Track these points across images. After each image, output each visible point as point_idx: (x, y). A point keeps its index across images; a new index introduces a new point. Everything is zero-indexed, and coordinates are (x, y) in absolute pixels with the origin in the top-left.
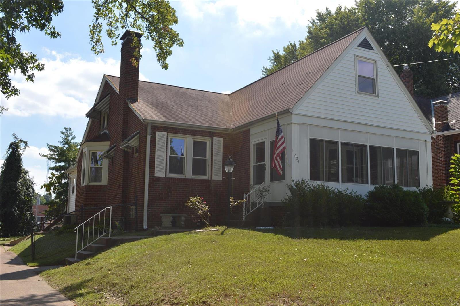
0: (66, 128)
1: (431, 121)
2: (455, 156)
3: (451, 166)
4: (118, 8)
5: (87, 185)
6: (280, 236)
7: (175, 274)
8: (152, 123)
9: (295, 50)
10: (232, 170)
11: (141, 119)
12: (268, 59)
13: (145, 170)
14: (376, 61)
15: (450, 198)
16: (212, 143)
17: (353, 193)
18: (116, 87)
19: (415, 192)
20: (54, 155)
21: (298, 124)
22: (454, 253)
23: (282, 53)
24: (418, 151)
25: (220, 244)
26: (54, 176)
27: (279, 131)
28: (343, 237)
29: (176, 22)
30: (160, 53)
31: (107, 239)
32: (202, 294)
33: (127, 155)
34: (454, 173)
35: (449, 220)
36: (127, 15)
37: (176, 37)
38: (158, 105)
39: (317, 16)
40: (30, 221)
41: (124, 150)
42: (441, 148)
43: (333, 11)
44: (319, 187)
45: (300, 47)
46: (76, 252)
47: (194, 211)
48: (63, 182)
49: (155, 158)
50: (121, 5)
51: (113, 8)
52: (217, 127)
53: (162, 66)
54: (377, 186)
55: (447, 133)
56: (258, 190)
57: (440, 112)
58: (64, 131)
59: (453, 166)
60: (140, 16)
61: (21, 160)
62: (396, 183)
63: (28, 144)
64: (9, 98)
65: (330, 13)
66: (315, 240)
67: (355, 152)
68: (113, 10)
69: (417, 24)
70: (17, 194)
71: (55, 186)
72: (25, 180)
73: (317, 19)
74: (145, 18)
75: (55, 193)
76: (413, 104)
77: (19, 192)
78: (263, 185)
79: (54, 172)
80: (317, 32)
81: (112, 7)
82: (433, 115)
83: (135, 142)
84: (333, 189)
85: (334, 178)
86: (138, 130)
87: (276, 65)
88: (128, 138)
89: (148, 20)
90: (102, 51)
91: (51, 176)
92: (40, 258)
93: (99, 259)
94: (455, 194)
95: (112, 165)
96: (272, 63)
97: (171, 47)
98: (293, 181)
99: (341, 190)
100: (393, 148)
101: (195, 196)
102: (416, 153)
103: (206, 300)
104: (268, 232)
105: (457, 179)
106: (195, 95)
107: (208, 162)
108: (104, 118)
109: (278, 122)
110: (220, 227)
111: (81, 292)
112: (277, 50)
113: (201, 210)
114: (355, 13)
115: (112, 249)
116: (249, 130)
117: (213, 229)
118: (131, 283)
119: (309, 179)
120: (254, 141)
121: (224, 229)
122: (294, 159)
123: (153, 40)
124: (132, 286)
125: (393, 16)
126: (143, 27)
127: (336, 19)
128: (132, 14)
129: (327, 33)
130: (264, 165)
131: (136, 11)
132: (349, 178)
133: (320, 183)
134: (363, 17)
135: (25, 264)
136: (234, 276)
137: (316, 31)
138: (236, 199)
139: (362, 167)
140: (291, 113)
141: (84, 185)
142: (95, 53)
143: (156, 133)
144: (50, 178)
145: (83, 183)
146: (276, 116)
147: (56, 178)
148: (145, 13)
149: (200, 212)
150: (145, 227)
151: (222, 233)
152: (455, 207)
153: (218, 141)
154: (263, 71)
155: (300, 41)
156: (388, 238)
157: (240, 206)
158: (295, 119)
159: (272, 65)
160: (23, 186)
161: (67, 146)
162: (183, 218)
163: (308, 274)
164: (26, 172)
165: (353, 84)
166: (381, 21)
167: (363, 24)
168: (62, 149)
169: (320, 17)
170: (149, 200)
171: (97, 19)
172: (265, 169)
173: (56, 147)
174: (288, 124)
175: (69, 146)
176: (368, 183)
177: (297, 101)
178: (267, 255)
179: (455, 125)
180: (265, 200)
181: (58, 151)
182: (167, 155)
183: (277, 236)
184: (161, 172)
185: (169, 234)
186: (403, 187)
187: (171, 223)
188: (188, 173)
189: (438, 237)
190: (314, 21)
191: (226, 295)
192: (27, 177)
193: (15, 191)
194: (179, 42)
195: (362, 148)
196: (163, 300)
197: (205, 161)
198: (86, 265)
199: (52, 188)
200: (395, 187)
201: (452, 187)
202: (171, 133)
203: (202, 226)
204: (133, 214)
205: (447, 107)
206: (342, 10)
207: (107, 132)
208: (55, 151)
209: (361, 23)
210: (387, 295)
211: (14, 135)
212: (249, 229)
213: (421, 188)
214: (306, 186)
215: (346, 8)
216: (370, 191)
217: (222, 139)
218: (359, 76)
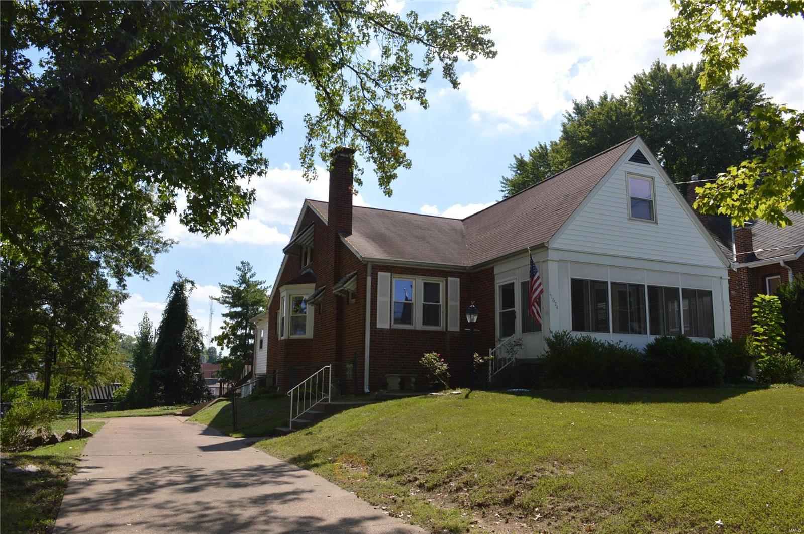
0: (242, 263)
1: (731, 249)
2: (758, 297)
3: (753, 310)
4: (334, 127)
5: (287, 338)
6: (539, 400)
7: (424, 442)
8: (372, 262)
9: (547, 154)
10: (475, 319)
11: (358, 256)
12: (509, 167)
13: (365, 320)
14: (653, 179)
15: (754, 350)
16: (447, 285)
17: (628, 346)
18: (324, 216)
19: (707, 344)
20: (228, 298)
21: (555, 261)
22: (747, 416)
23: (527, 158)
24: (711, 291)
25: (469, 409)
26: (228, 325)
27: (533, 271)
28: (615, 401)
29: (407, 144)
30: (383, 177)
31: (326, 405)
32: (461, 460)
33: (341, 302)
34: (759, 319)
35: (752, 379)
36: (344, 133)
37: (403, 158)
38: (377, 238)
39: (574, 108)
40: (198, 384)
41: (337, 295)
42: (745, 285)
43: (596, 100)
44: (584, 340)
45: (553, 150)
46: (291, 420)
47: (429, 370)
48: (239, 333)
49: (376, 305)
50: (338, 123)
51: (328, 127)
52: (452, 264)
53: (384, 192)
54: (658, 336)
55: (752, 265)
56: (507, 343)
57: (742, 237)
58: (240, 266)
59: (757, 310)
60: (358, 134)
61: (187, 305)
62: (683, 332)
63: (195, 285)
64: (207, 236)
65: (592, 104)
66: (582, 404)
67: (630, 293)
68: (328, 129)
69: (710, 117)
70: (182, 349)
71: (229, 339)
72: (192, 331)
73: (574, 112)
74: (365, 136)
75: (228, 348)
76: (703, 231)
77: (185, 346)
78: (513, 338)
79: (228, 320)
80: (575, 131)
81: (327, 125)
82: (733, 240)
83: (351, 285)
84: (602, 342)
85: (602, 327)
86: (355, 270)
87: (519, 174)
88: (342, 281)
89: (369, 139)
90: (314, 178)
91: (224, 325)
92: (243, 428)
93: (321, 427)
94: (760, 346)
95: (318, 313)
96: (514, 171)
97: (396, 168)
98: (552, 332)
99: (612, 343)
100: (679, 289)
101: (430, 352)
102: (709, 294)
103: (466, 466)
104: (524, 396)
105: (762, 327)
106: (419, 223)
107: (442, 309)
108: (306, 253)
109: (531, 259)
110: (462, 390)
111: (313, 462)
112: (520, 154)
113: (439, 369)
114: (626, 105)
115: (335, 416)
116: (493, 268)
117: (454, 392)
118: (372, 452)
119: (571, 329)
120: (500, 281)
121: (468, 392)
122: (552, 304)
123: (375, 162)
124: (374, 455)
125: (677, 105)
126: (363, 147)
127: (600, 113)
128: (351, 133)
129: (588, 131)
130: (514, 312)
131: (355, 128)
132: (622, 327)
133: (585, 334)
134: (637, 110)
135: (226, 434)
136: (494, 442)
137: (573, 129)
138: (482, 355)
139: (639, 309)
140: (547, 247)
141: (283, 338)
142: (307, 181)
143: (377, 274)
144: (222, 328)
145: (282, 335)
146: (528, 251)
147: (230, 328)
148: (365, 131)
149: (437, 371)
150: (367, 390)
151: (467, 397)
152: (760, 363)
153: (454, 283)
154: (502, 183)
155: (551, 142)
156: (671, 401)
157: (485, 364)
158: (552, 255)
159: (514, 174)
160: (190, 339)
161: (244, 286)
162: (413, 380)
163: (577, 438)
164: (193, 321)
165: (625, 207)
166: (661, 112)
167: (636, 119)
168: (238, 289)
169: (578, 109)
170: (371, 356)
171: (309, 140)
172: (515, 317)
173: (230, 288)
174: (543, 262)
175: (247, 286)
176: (646, 333)
177: (555, 231)
178: (528, 420)
179: (763, 254)
180: (518, 356)
181: (233, 292)
182: (391, 300)
183: (535, 399)
184: (384, 322)
185: (401, 399)
186: (691, 338)
187: (398, 386)
188: (417, 322)
189: (732, 398)
190: (570, 115)
191: (488, 461)
192: (195, 327)
193: (180, 345)
194: (405, 163)
195: (638, 288)
196: (416, 468)
197: (438, 307)
198: (307, 434)
199: (225, 341)
200: (681, 338)
201: (756, 336)
202: (396, 273)
203: (439, 388)
204: (349, 374)
205: (750, 230)
206: (608, 100)
207: (311, 271)
208: (229, 293)
209: (634, 117)
210: (663, 455)
211: (177, 272)
212: (500, 393)
213: (715, 339)
214: (568, 338)
215: (612, 97)
216: (649, 344)
217: (458, 280)
218: (632, 198)
